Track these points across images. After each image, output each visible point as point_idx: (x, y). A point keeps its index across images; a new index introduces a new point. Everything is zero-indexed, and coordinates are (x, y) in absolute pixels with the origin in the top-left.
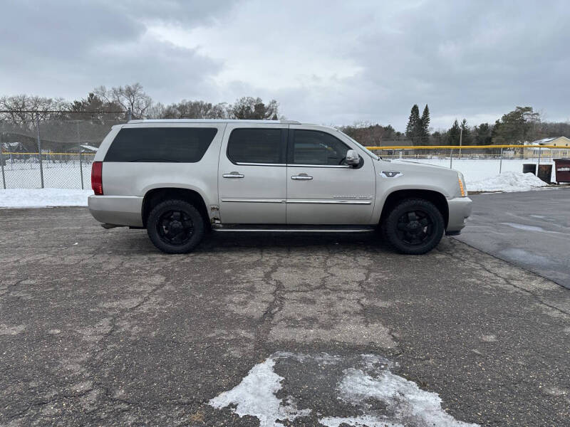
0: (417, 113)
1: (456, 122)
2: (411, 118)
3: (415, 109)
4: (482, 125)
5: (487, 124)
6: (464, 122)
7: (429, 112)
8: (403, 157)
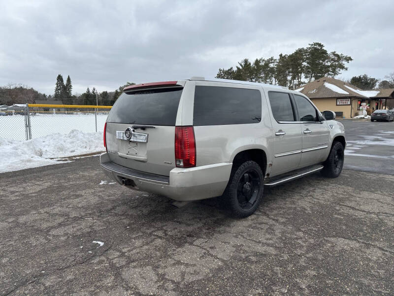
0: (62, 81)
1: (88, 89)
2: (57, 84)
3: (60, 78)
4: (104, 92)
5: (106, 92)
6: (94, 90)
7: (71, 81)
8: (56, 113)
